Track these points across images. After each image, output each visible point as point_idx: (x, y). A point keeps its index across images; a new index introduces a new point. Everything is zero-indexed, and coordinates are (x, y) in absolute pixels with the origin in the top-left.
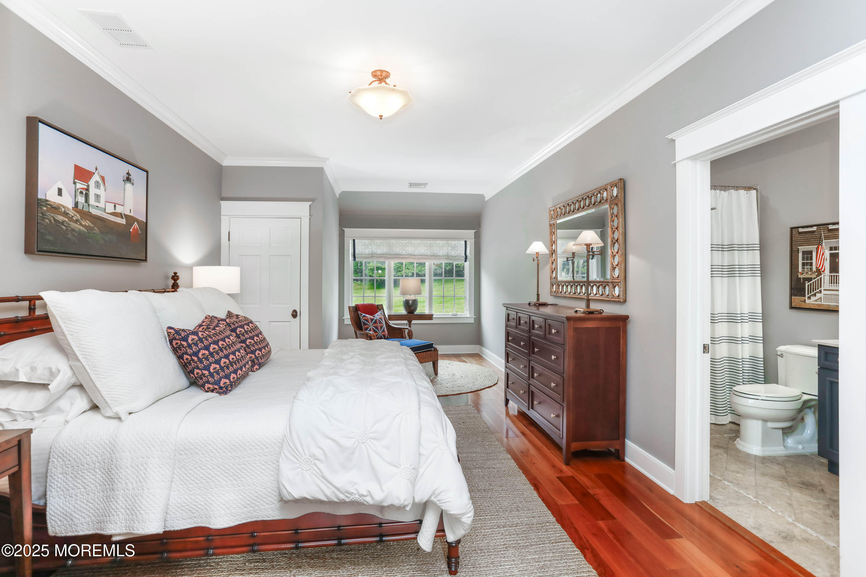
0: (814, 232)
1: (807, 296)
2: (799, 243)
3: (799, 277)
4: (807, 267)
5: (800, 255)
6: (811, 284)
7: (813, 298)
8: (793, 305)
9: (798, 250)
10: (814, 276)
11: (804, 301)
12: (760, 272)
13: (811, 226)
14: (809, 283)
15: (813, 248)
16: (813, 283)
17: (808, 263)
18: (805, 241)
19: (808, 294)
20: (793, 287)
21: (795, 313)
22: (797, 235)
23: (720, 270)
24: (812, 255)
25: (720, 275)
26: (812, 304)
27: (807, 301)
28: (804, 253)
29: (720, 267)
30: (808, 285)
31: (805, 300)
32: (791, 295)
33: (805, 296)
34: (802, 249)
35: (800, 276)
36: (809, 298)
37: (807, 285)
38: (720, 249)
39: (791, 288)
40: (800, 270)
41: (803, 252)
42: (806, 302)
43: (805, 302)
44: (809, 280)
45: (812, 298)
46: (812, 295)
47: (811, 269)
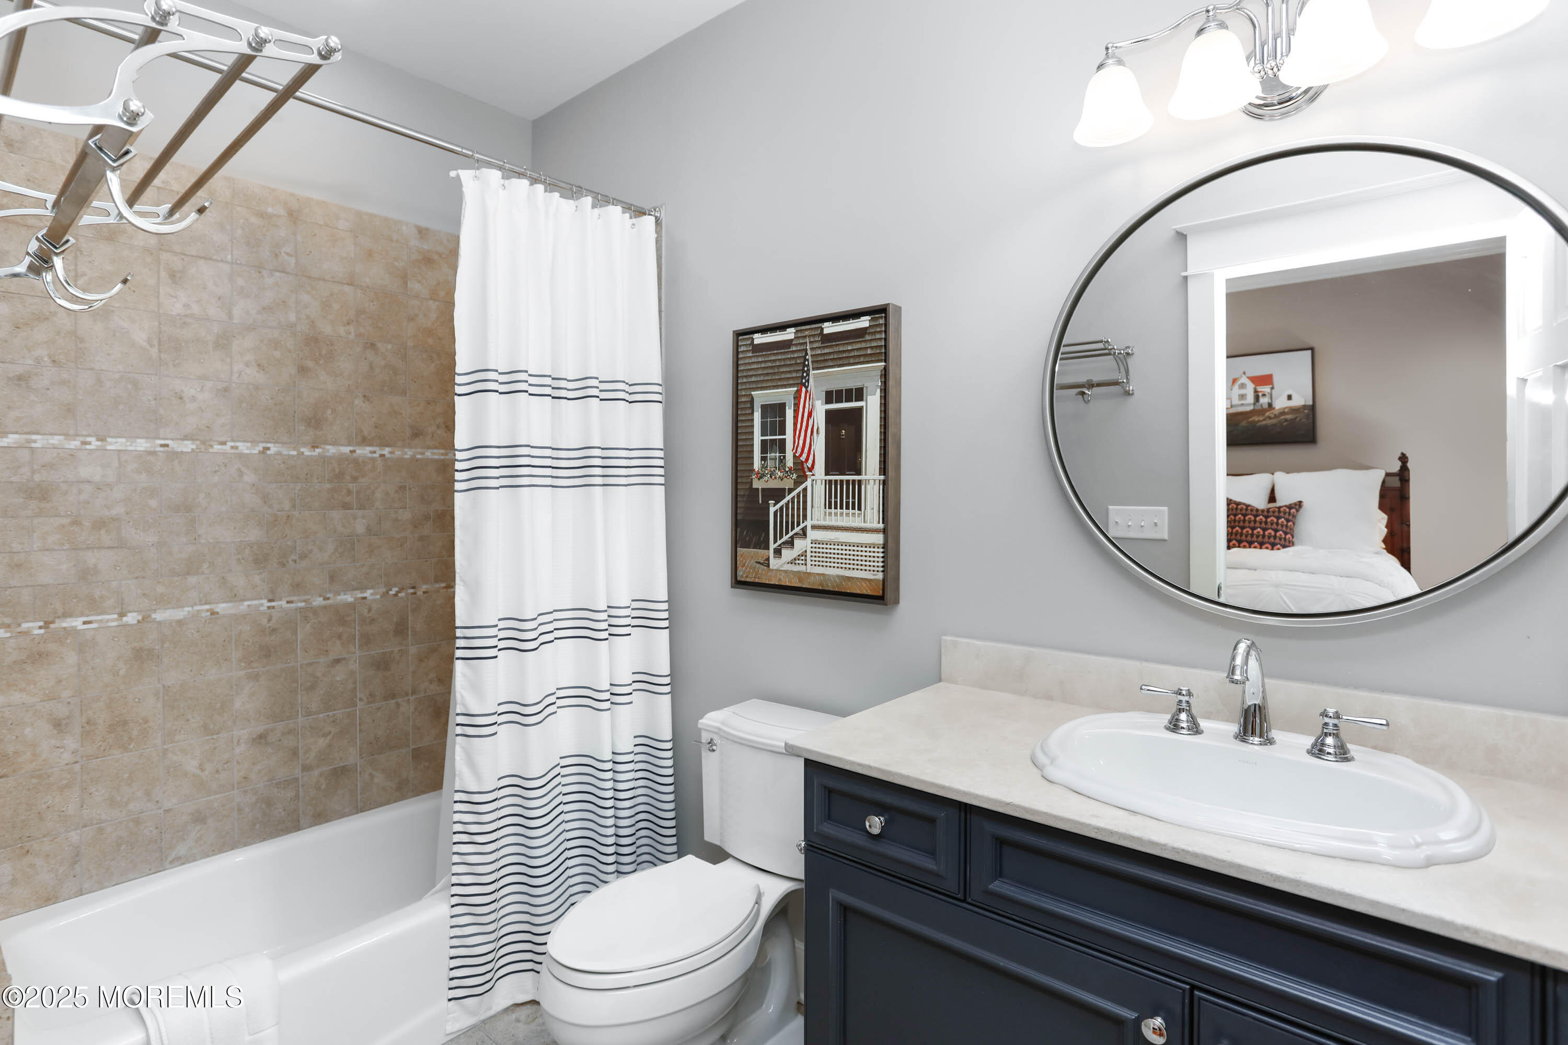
0: (786, 344)
1: (772, 546)
2: (753, 379)
3: (754, 486)
4: (773, 454)
5: (757, 416)
6: (781, 508)
7: (787, 554)
8: (742, 576)
9: (752, 401)
10: (788, 484)
11: (766, 563)
12: (661, 471)
13: (782, 327)
14: (778, 506)
15: (784, 394)
16: (787, 504)
17: (774, 446)
18: (767, 374)
19: (775, 541)
20: (739, 517)
21: (743, 597)
22: (750, 354)
23: (548, 462)
24: (785, 417)
25: (548, 481)
26: (785, 572)
27: (774, 563)
28: (764, 408)
29: (548, 453)
30: (775, 513)
31: (768, 559)
32: (737, 542)
33: (767, 548)
34: (762, 397)
35: (757, 484)
36: (778, 552)
37: (772, 510)
38: (548, 391)
39: (736, 523)
40: (757, 465)
41: (763, 406)
42: (771, 567)
43: (768, 566)
44: (778, 494)
45: (784, 551)
46: (784, 543)
47: (782, 460)
